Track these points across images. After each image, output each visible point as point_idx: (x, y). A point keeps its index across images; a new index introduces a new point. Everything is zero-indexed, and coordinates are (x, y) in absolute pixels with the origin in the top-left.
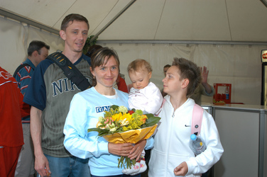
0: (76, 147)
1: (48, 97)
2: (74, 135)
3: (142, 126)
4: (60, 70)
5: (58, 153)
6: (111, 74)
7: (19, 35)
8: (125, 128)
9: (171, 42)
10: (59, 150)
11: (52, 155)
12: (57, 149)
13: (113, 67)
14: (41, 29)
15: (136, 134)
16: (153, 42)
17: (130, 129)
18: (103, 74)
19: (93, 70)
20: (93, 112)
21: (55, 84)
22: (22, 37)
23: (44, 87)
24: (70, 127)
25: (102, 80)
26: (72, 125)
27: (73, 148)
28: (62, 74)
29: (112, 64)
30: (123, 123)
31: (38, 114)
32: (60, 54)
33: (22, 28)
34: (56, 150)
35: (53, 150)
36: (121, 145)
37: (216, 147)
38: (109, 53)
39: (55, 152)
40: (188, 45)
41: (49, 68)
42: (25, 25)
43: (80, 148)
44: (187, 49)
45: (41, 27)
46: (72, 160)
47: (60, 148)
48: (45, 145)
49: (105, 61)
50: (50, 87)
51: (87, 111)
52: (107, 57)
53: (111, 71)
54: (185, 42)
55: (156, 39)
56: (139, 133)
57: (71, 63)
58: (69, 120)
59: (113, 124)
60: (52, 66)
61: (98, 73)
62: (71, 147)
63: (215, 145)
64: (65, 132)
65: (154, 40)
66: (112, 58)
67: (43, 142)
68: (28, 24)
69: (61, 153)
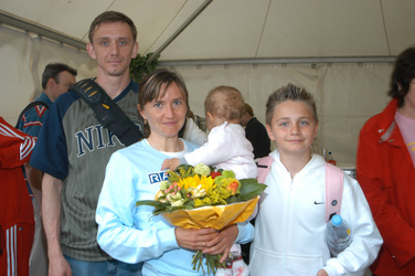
0: (119, 243)
1: (70, 158)
2: (115, 224)
3: (229, 200)
4: (90, 111)
5: (87, 254)
6: (173, 114)
7: (24, 53)
8: (198, 202)
9: (284, 62)
10: (89, 250)
11: (77, 257)
12: (86, 247)
13: (176, 101)
14: (62, 42)
15: (216, 214)
16: (254, 62)
17: (206, 204)
18: (158, 115)
19: (142, 109)
20: (144, 182)
21: (80, 135)
22: (28, 57)
23: (62, 140)
24: (107, 210)
25: (157, 125)
26: (111, 207)
27: (114, 246)
28: (93, 118)
29: (174, 97)
30: (196, 194)
31: (55, 186)
32: (92, 83)
33: (30, 42)
34: (84, 250)
35: (79, 249)
36: (194, 233)
37: (372, 236)
38: (168, 77)
39: (82, 253)
40: (314, 66)
41: (71, 107)
42: (34, 36)
43: (127, 244)
44: (313, 72)
45: (62, 40)
46: (111, 267)
47: (91, 246)
48: (66, 241)
49: (162, 91)
50: (73, 140)
51: (135, 182)
52: (164, 85)
53: (172, 109)
54: (309, 60)
55: (259, 55)
56: (220, 214)
57: (109, 98)
58: (104, 199)
59: (178, 195)
60: (77, 102)
61: (151, 113)
62: (110, 244)
63: (369, 233)
64: (99, 219)
65: (255, 59)
66: (174, 85)
67: (62, 234)
68: (40, 35)
69: (92, 254)
